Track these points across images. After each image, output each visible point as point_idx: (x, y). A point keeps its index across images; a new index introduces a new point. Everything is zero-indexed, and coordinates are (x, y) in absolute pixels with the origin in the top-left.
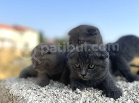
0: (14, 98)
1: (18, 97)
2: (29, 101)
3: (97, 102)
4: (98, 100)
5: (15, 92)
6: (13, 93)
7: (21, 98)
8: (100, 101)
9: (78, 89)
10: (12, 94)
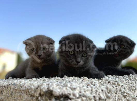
0: (4, 88)
1: (9, 85)
2: (22, 83)
3: (84, 80)
4: (85, 79)
5: (5, 83)
6: (3, 85)
7: (13, 84)
8: (86, 80)
9: (66, 76)
10: (1, 86)
